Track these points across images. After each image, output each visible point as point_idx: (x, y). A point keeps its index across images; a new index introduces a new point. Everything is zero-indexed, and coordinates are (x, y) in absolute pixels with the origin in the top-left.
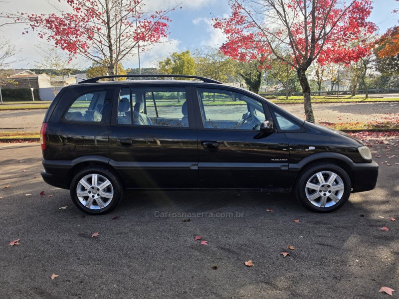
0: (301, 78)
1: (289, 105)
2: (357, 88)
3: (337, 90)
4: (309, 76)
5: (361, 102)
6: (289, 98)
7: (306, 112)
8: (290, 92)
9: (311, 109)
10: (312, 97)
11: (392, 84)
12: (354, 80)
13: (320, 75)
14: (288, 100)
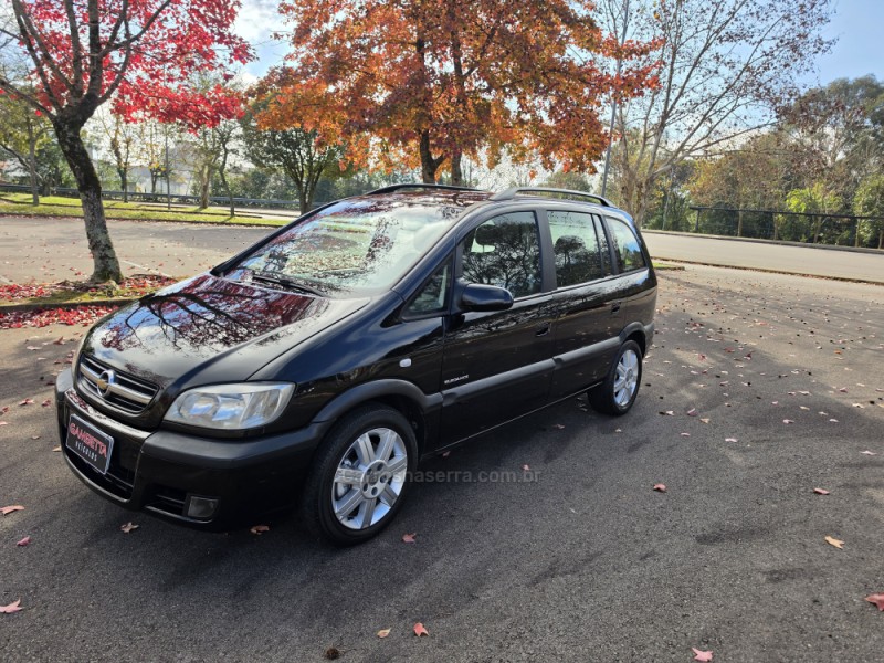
0: (67, 148)
1: (42, 220)
2: (210, 191)
3: (165, 192)
4: (94, 152)
5: (223, 223)
6: (42, 200)
7: (94, 246)
8: (45, 184)
9: (108, 239)
10: (105, 203)
11: (273, 192)
12: (201, 173)
13: (123, 151)
14: (41, 207)
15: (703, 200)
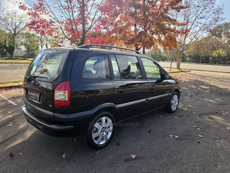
15: (191, 54)
